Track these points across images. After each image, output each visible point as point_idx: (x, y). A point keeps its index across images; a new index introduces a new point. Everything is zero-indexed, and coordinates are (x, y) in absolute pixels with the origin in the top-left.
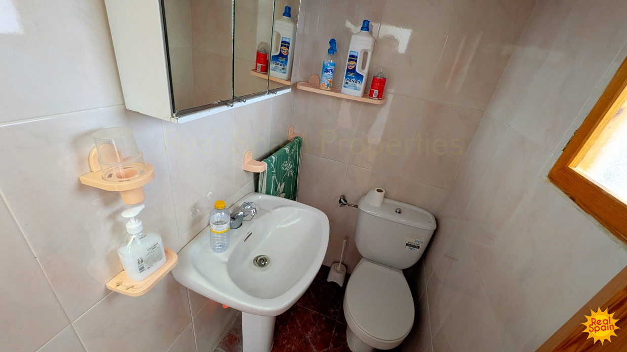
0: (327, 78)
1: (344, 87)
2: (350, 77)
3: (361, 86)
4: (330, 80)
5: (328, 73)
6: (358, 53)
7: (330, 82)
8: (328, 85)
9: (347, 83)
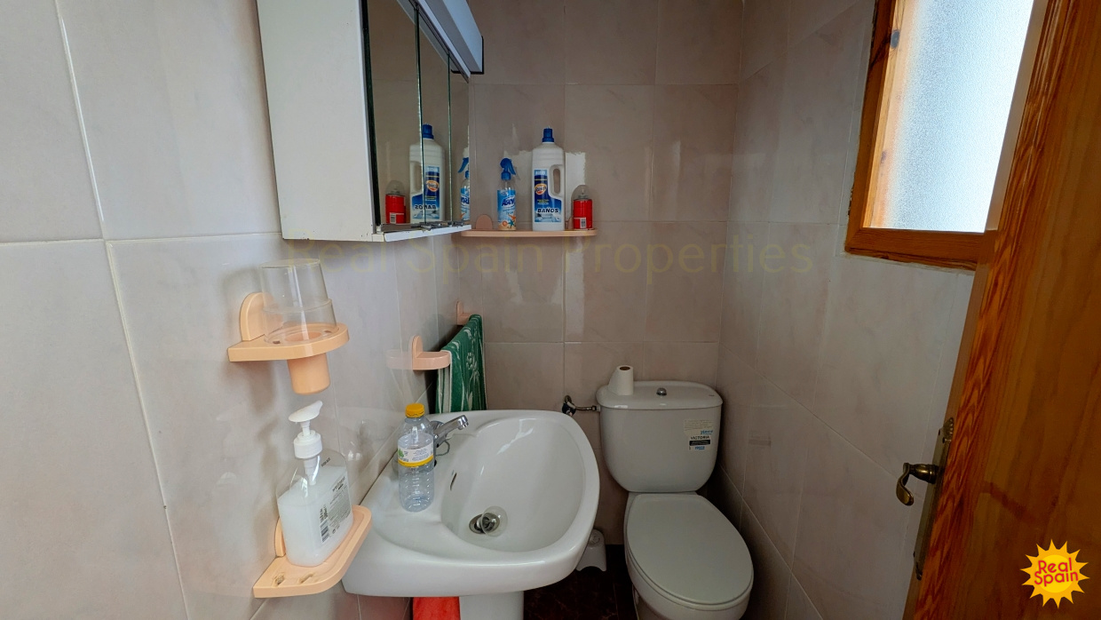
0: (508, 212)
1: (536, 221)
2: (541, 206)
3: (561, 215)
4: (512, 215)
5: (508, 206)
6: (546, 171)
7: (514, 218)
8: (512, 223)
9: (539, 215)
